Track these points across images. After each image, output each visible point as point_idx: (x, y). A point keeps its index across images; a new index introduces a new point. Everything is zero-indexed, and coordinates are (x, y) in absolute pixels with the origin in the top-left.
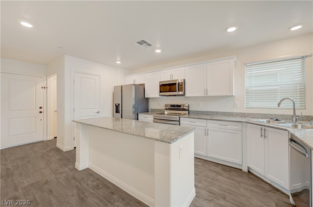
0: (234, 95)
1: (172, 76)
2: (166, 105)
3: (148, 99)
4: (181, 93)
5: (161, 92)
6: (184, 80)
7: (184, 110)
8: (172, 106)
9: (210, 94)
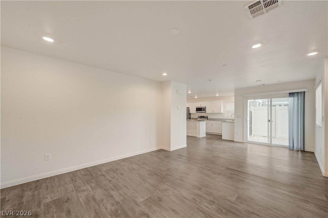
0: (222, 112)
1: (201, 105)
2: (199, 116)
3: (190, 114)
4: (204, 112)
5: (196, 111)
6: (206, 107)
7: (206, 118)
8: (201, 116)
9: (214, 112)
